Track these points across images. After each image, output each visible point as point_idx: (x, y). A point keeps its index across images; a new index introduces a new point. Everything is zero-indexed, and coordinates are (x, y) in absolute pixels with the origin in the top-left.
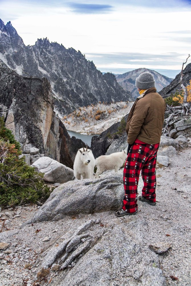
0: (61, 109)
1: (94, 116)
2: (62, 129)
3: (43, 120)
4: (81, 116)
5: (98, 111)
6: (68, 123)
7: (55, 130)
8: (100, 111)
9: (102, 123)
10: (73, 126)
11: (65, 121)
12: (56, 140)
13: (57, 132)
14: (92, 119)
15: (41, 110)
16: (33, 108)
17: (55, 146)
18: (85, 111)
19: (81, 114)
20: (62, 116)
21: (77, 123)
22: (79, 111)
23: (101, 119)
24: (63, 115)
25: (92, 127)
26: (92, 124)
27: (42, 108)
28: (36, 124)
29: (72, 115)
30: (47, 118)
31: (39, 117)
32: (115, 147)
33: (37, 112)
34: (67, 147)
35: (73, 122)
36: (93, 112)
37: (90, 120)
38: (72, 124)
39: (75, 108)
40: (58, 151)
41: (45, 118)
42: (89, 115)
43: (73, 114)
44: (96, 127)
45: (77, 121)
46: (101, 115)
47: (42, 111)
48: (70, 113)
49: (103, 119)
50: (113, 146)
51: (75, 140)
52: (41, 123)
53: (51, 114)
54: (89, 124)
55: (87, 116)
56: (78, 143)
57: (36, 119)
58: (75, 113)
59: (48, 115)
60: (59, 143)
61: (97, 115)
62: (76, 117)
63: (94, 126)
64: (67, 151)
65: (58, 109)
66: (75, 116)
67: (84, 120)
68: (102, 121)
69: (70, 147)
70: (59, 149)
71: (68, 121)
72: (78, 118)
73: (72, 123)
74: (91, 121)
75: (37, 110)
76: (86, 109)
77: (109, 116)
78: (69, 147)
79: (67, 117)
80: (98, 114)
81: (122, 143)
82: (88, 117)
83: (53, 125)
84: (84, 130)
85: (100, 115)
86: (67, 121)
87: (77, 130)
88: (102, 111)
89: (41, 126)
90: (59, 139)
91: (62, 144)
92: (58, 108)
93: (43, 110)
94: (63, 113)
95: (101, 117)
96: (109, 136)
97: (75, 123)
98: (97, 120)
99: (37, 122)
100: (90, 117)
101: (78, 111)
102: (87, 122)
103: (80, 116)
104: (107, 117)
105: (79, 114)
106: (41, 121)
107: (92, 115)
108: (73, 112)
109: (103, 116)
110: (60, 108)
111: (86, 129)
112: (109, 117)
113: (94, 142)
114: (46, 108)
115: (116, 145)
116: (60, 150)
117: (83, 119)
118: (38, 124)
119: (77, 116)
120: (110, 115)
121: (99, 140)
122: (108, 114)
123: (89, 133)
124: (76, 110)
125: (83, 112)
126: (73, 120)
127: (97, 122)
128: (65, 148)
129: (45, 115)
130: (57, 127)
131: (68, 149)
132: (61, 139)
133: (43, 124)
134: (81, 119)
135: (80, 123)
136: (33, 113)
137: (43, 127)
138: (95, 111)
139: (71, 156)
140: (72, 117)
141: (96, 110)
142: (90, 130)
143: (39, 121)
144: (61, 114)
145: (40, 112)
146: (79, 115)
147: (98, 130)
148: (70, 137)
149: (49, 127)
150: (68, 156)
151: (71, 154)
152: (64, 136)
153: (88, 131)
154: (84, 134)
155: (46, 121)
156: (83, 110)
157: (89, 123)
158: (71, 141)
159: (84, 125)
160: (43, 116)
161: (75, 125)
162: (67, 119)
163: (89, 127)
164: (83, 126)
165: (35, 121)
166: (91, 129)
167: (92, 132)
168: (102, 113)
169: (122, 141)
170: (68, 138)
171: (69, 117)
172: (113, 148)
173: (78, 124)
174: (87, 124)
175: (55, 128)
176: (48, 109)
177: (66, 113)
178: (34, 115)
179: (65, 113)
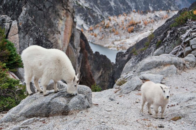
0: (87, 19)
1: (127, 28)
2: (84, 42)
3: (61, 31)
4: (111, 28)
5: (131, 22)
6: (95, 35)
7: (75, 44)
8: (133, 22)
9: (136, 36)
10: (101, 39)
11: (90, 33)
12: (75, 55)
13: (77, 46)
14: (123, 31)
15: (59, 19)
16: (50, 17)
17: (74, 62)
18: (115, 21)
19: (110, 25)
20: (87, 26)
21: (106, 35)
22: (109, 21)
23: (134, 32)
24: (89, 26)
25: (123, 41)
26: (124, 37)
27: (60, 17)
28: (53, 35)
29: (99, 26)
30: (66, 29)
31: (57, 28)
32: (131, 65)
33: (54, 22)
34: (89, 64)
35: (101, 35)
36: (125, 23)
37: (121, 32)
38: (99, 37)
39: (104, 18)
40: (78, 68)
41: (64, 29)
42: (121, 25)
43: (101, 25)
44: (128, 41)
45: (105, 34)
46: (135, 27)
47: (61, 21)
48: (97, 23)
49: (137, 32)
50: (129, 64)
51: (98, 56)
52: (59, 34)
53: (71, 25)
54: (120, 38)
55: (118, 27)
56: (102, 59)
57: (53, 30)
58: (103, 23)
59: (67, 25)
60: (79, 59)
61: (129, 26)
62: (104, 29)
63: (126, 40)
64: (89, 68)
65: (84, 19)
66: (103, 27)
67: (114, 33)
68: (136, 34)
69: (93, 64)
70: (79, 66)
71: (95, 32)
72: (107, 30)
73: (99, 35)
74: (122, 34)
75: (54, 19)
76: (116, 19)
77: (145, 28)
78: (91, 64)
79: (94, 27)
80: (131, 25)
81: (139, 60)
82: (119, 29)
83: (73, 38)
84: (114, 44)
85: (133, 26)
86: (93, 33)
87: (105, 44)
88: (136, 22)
89: (59, 38)
90: (79, 54)
91: (82, 60)
92: (84, 17)
93: (62, 19)
94: (89, 23)
95: (135, 29)
96: (135, 52)
97: (103, 35)
98: (130, 33)
99: (54, 34)
100: (121, 29)
101: (107, 22)
102: (117, 34)
103: (109, 28)
104: (142, 29)
105: (109, 24)
106: (58, 32)
107: (124, 26)
108: (101, 23)
109: (137, 28)
110: (86, 17)
111: (116, 43)
112: (145, 30)
113: (118, 58)
114: (65, 18)
115: (132, 63)
116: (81, 68)
117: (113, 30)
118: (56, 35)
119: (106, 27)
120: (146, 26)
121: (125, 57)
122: (144, 26)
123: (119, 48)
124: (104, 20)
125: (113, 23)
126: (100, 32)
127: (129, 35)
128: (86, 65)
129: (64, 25)
130: (77, 40)
131: (90, 67)
132: (82, 54)
133: (61, 36)
134: (110, 31)
135: (108, 35)
136: (50, 23)
137: (60, 39)
138: (127, 21)
139: (94, 75)
140: (99, 28)
141: (129, 20)
142: (121, 45)
143: (57, 33)
144: (87, 24)
145: (58, 22)
146: (107, 25)
147: (130, 45)
148: (93, 52)
149: (68, 39)
150: (89, 74)
151: (93, 72)
152: (85, 51)
153: (119, 46)
154: (113, 49)
155: (65, 32)
156: (113, 20)
157: (120, 36)
158: (94, 57)
159: (114, 38)
160: (61, 27)
161: (103, 38)
162: (94, 31)
163: (120, 40)
164: (113, 40)
165: (52, 32)
166: (122, 43)
167: (123, 47)
168: (136, 24)
169: (139, 58)
170: (90, 53)
171: (95, 28)
172: (129, 66)
173: (107, 37)
174: (117, 37)
175: (75, 42)
176: (68, 19)
177: (93, 23)
178: (51, 25)
179: (91, 23)
